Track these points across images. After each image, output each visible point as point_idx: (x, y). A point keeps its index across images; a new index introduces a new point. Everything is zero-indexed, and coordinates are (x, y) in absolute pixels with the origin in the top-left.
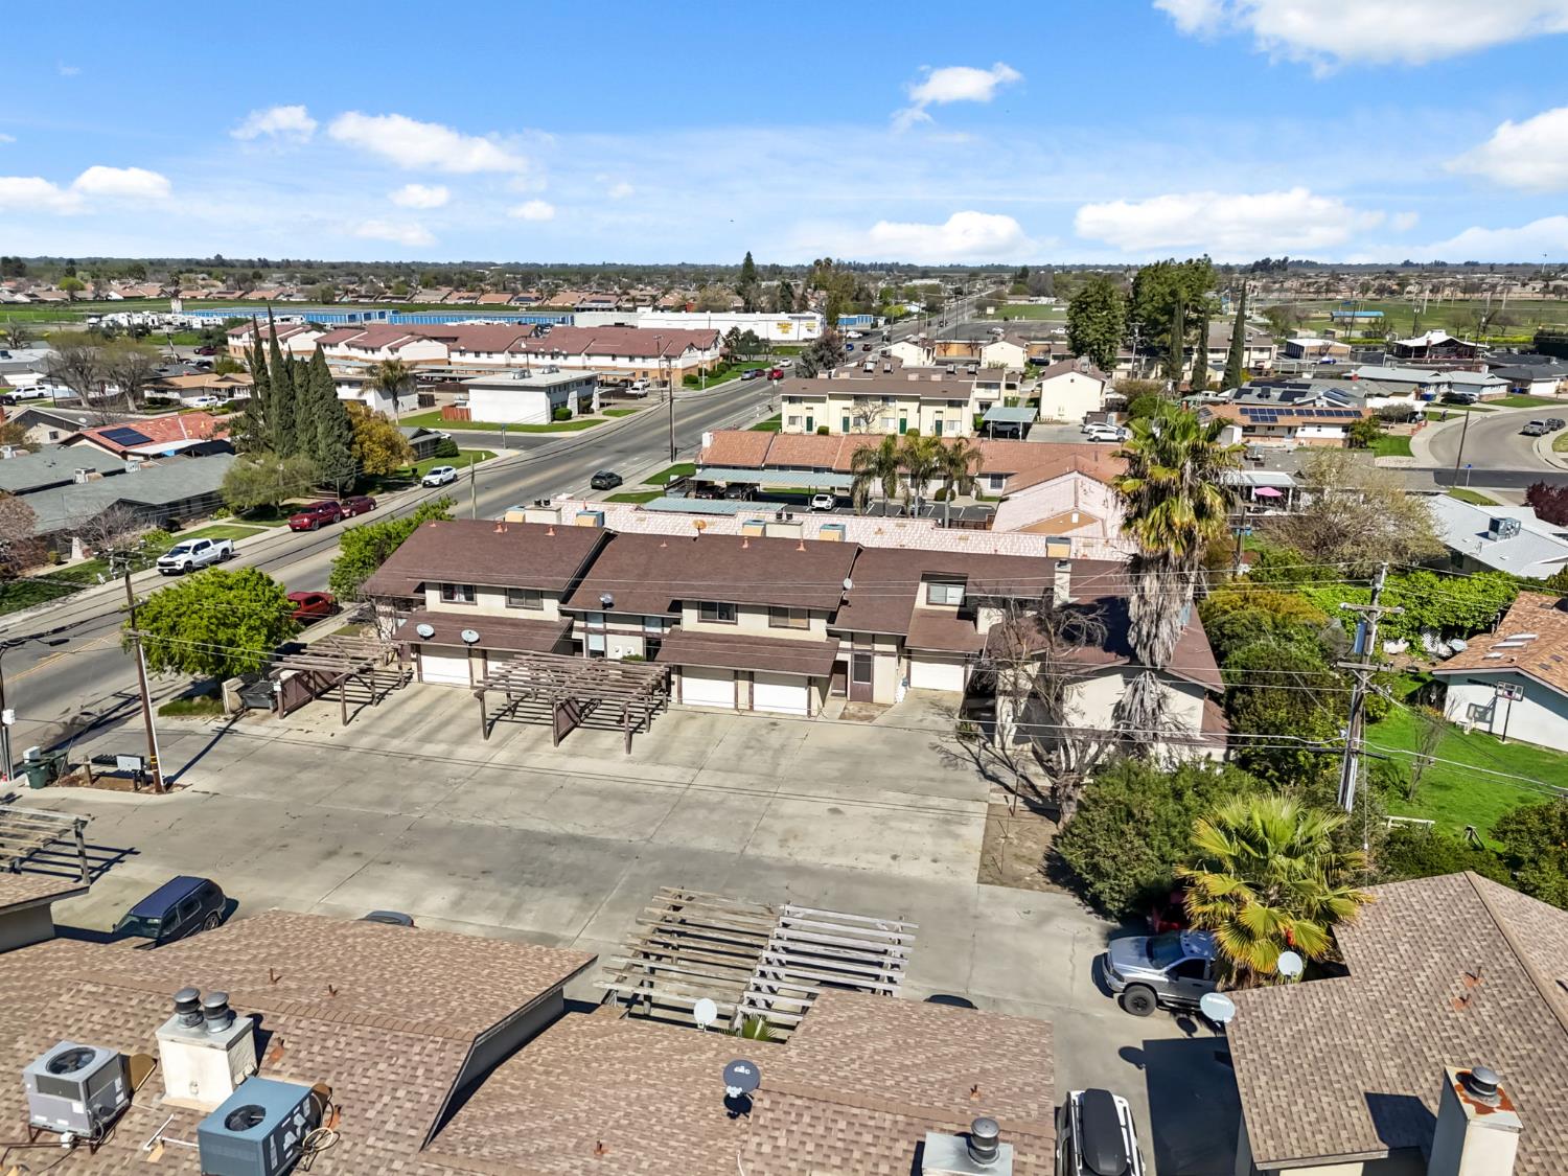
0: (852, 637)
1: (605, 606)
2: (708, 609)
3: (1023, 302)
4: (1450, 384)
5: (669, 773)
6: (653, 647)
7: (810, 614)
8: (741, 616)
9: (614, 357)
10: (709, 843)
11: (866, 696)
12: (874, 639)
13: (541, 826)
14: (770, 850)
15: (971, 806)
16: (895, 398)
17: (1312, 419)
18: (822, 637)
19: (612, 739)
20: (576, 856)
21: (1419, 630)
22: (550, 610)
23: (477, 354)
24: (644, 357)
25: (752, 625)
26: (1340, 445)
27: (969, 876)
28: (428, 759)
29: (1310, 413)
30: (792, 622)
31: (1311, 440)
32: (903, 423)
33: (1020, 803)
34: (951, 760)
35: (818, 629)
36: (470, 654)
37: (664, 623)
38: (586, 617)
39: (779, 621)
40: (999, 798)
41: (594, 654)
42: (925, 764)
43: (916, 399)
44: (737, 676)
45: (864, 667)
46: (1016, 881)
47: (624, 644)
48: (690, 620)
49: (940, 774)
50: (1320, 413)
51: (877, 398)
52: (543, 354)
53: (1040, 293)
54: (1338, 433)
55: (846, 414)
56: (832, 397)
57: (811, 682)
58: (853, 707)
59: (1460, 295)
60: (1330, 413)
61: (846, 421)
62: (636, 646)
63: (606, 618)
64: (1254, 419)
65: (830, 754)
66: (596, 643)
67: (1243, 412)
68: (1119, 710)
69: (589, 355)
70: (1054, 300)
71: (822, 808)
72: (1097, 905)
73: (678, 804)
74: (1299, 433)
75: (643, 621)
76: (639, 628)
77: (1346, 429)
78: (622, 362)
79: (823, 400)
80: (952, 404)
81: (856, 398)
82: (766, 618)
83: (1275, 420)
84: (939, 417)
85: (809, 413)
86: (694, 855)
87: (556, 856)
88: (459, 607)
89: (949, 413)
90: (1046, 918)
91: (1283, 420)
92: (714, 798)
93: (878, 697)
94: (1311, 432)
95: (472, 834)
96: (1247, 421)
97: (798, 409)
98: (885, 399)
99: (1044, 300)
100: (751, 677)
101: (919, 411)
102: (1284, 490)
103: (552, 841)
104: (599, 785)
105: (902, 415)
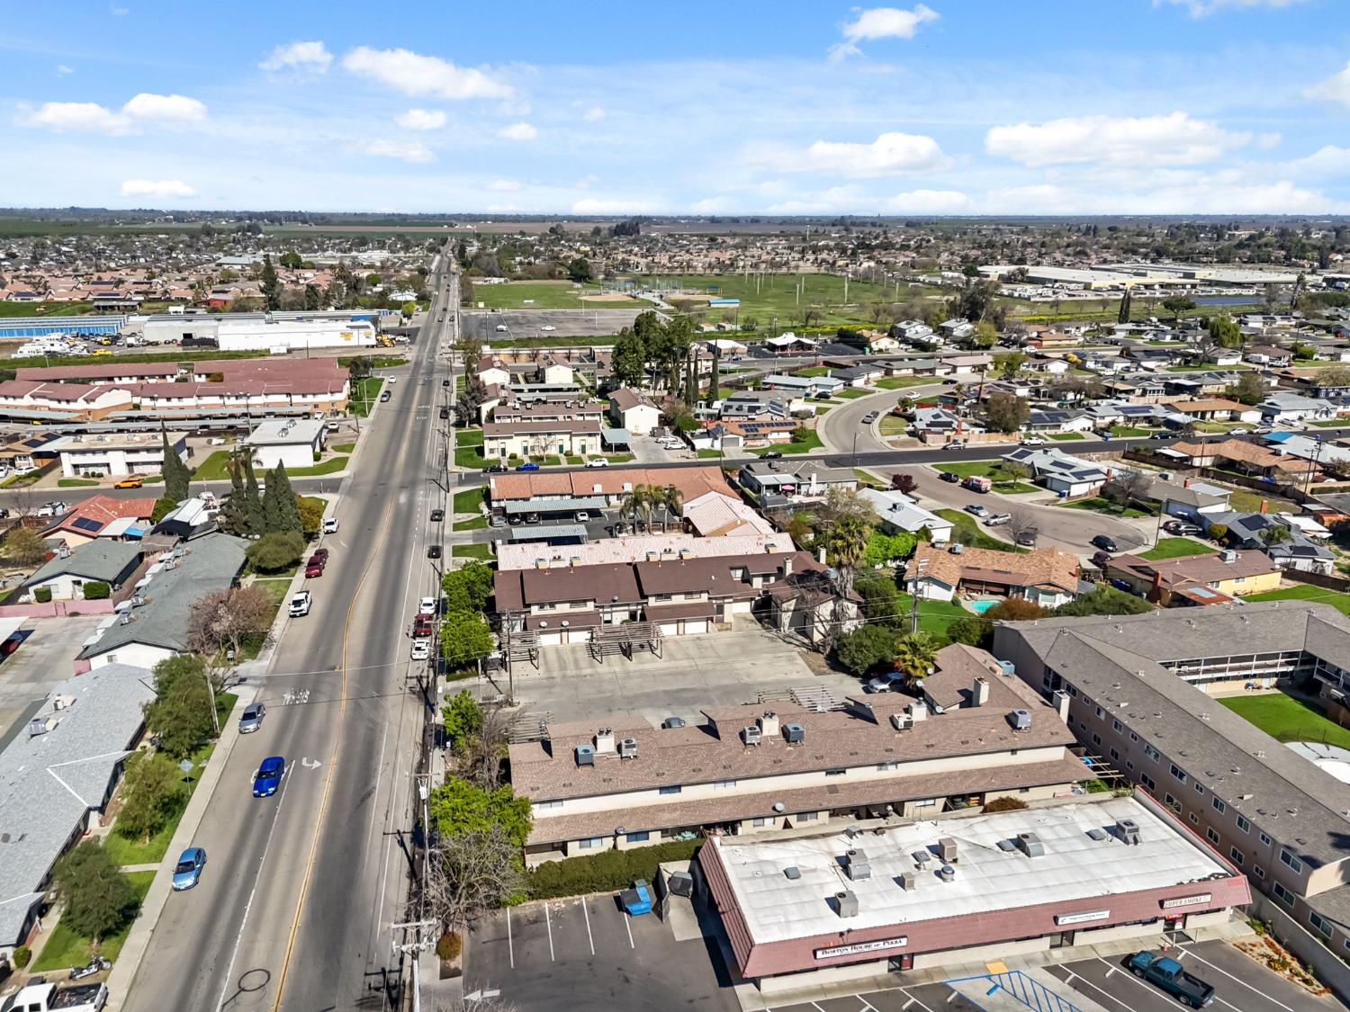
0: (716, 599)
1: (614, 601)
2: (659, 596)
3: (480, 283)
4: (816, 385)
5: (685, 663)
6: (633, 616)
7: (701, 592)
8: (673, 597)
9: (289, 395)
10: (726, 682)
11: (721, 621)
12: (724, 598)
13: (667, 688)
14: (746, 680)
15: (793, 654)
16: (555, 434)
17: (775, 429)
18: (706, 601)
19: (647, 655)
20: (690, 695)
21: (886, 560)
22: (590, 606)
23: (169, 399)
24: (314, 394)
25: (678, 600)
26: (788, 442)
27: (812, 675)
28: (591, 675)
29: (772, 425)
30: (695, 596)
31: (774, 439)
32: (561, 448)
33: (805, 650)
34: (772, 639)
35: (704, 598)
36: (561, 631)
37: (638, 604)
38: (603, 607)
39: (689, 596)
40: (797, 649)
41: (607, 622)
42: (764, 643)
43: (570, 433)
44: (678, 622)
45: (720, 610)
46: (824, 673)
47: (619, 616)
48: (652, 602)
49: (773, 644)
50: (777, 424)
51: (544, 434)
52: (229, 397)
53: (491, 274)
54: (787, 435)
55: (525, 444)
56: (516, 435)
57: (707, 619)
58: (719, 625)
59: (770, 271)
60: (782, 424)
61: (526, 449)
62: (626, 616)
63: (612, 606)
64: (747, 431)
65: (730, 645)
66: (607, 617)
67: (741, 426)
68: (834, 613)
69: (266, 394)
70: (502, 280)
71: (748, 664)
72: (854, 674)
73: (703, 673)
74: (769, 437)
75: (628, 605)
76: (626, 608)
77: (791, 432)
78: (297, 399)
79: (511, 438)
80: (590, 435)
81: (532, 435)
82: (683, 596)
83: (757, 431)
84: (583, 443)
85: (503, 446)
86: (726, 686)
87: (684, 695)
88: (548, 611)
89: (590, 440)
90: (841, 681)
91: (762, 430)
92: (711, 667)
93: (725, 621)
94: (775, 435)
95: (648, 695)
96: (743, 432)
97: (493, 444)
98: (549, 434)
99: (496, 280)
100: (684, 621)
101: (571, 439)
102: (793, 485)
103: (678, 691)
104: (667, 672)
105: (561, 443)
